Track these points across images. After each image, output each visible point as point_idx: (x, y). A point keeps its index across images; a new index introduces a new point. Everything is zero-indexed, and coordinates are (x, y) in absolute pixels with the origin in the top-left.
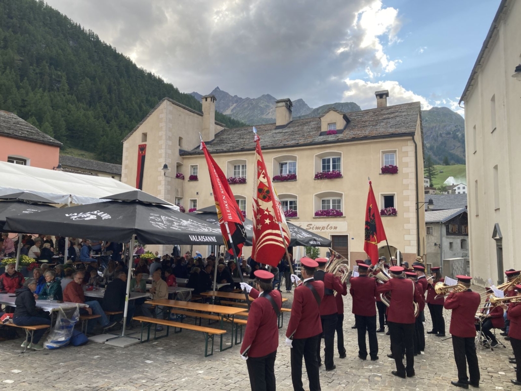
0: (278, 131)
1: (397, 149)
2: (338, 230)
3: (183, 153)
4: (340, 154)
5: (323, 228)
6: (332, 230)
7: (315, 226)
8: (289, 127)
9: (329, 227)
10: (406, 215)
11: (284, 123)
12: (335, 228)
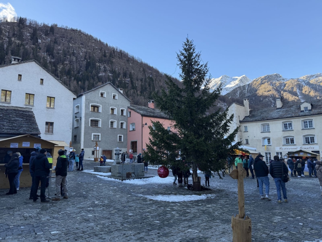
0: (278, 110)
2: (314, 149)
3: (241, 122)
4: (312, 120)
5: (308, 148)
6: (312, 149)
7: (304, 148)
8: (283, 108)
9: (310, 148)
11: (281, 107)
12: (313, 148)
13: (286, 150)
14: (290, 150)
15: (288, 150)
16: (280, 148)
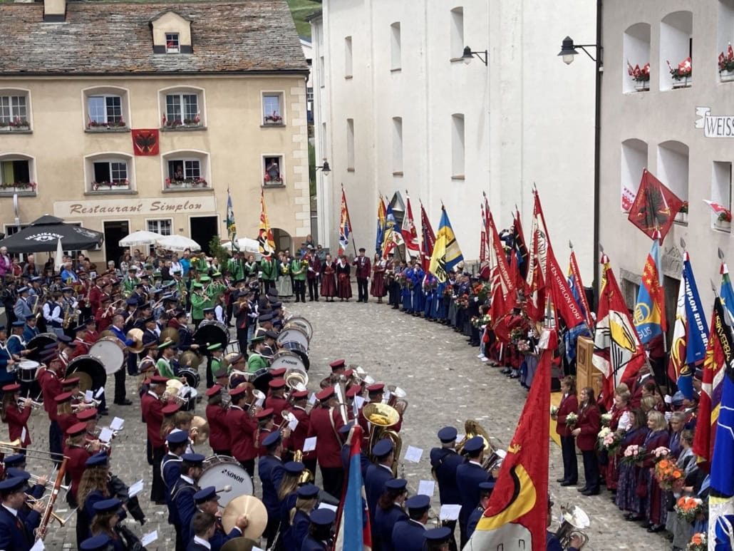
1: (284, 91)
2: (201, 210)
4: (200, 92)
5: (179, 207)
6: (194, 210)
7: (166, 205)
9: (187, 206)
10: (297, 186)
11: (62, 10)
12: (198, 206)
13: (98, 214)
14: (115, 212)
15: (107, 213)
16: (75, 208)
